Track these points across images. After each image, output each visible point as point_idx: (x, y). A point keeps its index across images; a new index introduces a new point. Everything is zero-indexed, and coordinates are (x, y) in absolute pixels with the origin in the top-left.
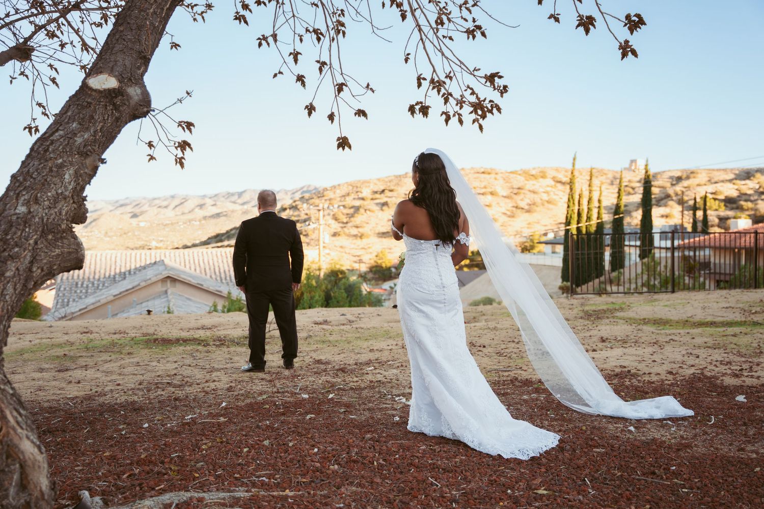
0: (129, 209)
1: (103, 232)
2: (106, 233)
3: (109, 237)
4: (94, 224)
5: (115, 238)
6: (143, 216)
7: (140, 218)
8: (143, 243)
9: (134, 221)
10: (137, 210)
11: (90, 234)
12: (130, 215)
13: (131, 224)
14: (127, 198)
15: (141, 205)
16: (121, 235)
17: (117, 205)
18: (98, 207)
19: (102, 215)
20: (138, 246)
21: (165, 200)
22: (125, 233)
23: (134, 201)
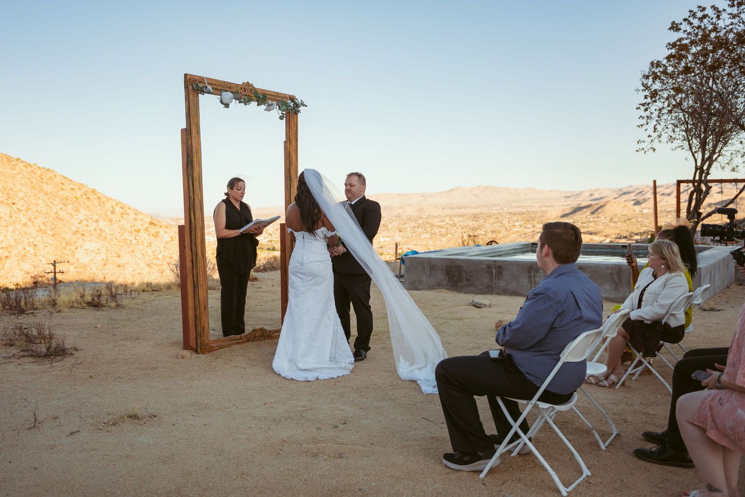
0: (632, 196)
1: (608, 218)
2: (612, 219)
3: (614, 222)
4: (600, 210)
5: (619, 223)
6: (646, 203)
7: (643, 205)
8: (646, 228)
9: (637, 208)
10: (640, 198)
11: (597, 220)
12: (633, 202)
13: (634, 211)
14: (630, 186)
15: (644, 193)
16: (625, 221)
17: (621, 193)
18: (604, 195)
19: (608, 202)
20: (642, 231)
21: (668, 188)
22: (629, 219)
23: (637, 189)
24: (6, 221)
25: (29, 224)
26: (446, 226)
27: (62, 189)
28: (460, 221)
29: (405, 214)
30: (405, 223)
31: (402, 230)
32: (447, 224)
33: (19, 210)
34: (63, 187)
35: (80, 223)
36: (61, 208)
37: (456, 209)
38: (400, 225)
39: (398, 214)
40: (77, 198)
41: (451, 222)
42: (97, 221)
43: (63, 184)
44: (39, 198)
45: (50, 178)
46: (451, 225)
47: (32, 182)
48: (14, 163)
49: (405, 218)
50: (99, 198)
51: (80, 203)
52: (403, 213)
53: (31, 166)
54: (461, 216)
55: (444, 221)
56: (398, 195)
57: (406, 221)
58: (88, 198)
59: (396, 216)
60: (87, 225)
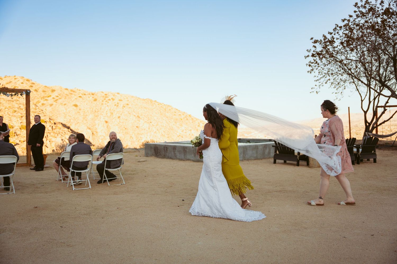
24: (147, 131)
25: (157, 132)
26: (385, 131)
27: (175, 115)
28: (395, 128)
29: (361, 125)
30: (360, 130)
31: (358, 134)
32: (387, 130)
33: (153, 125)
34: (175, 114)
35: (183, 131)
36: (174, 124)
37: (392, 121)
38: (357, 131)
39: (356, 125)
40: (181, 119)
41: (389, 129)
42: (190, 130)
43: (175, 112)
44: (164, 119)
45: (170, 110)
46: (389, 130)
47: (161, 112)
48: (153, 103)
49: (360, 127)
50: (192, 119)
51: (183, 122)
52: (359, 124)
53: (161, 104)
54: (395, 125)
55: (385, 128)
56: (357, 114)
57: (361, 129)
58: (187, 119)
59: (355, 126)
60: (186, 132)
